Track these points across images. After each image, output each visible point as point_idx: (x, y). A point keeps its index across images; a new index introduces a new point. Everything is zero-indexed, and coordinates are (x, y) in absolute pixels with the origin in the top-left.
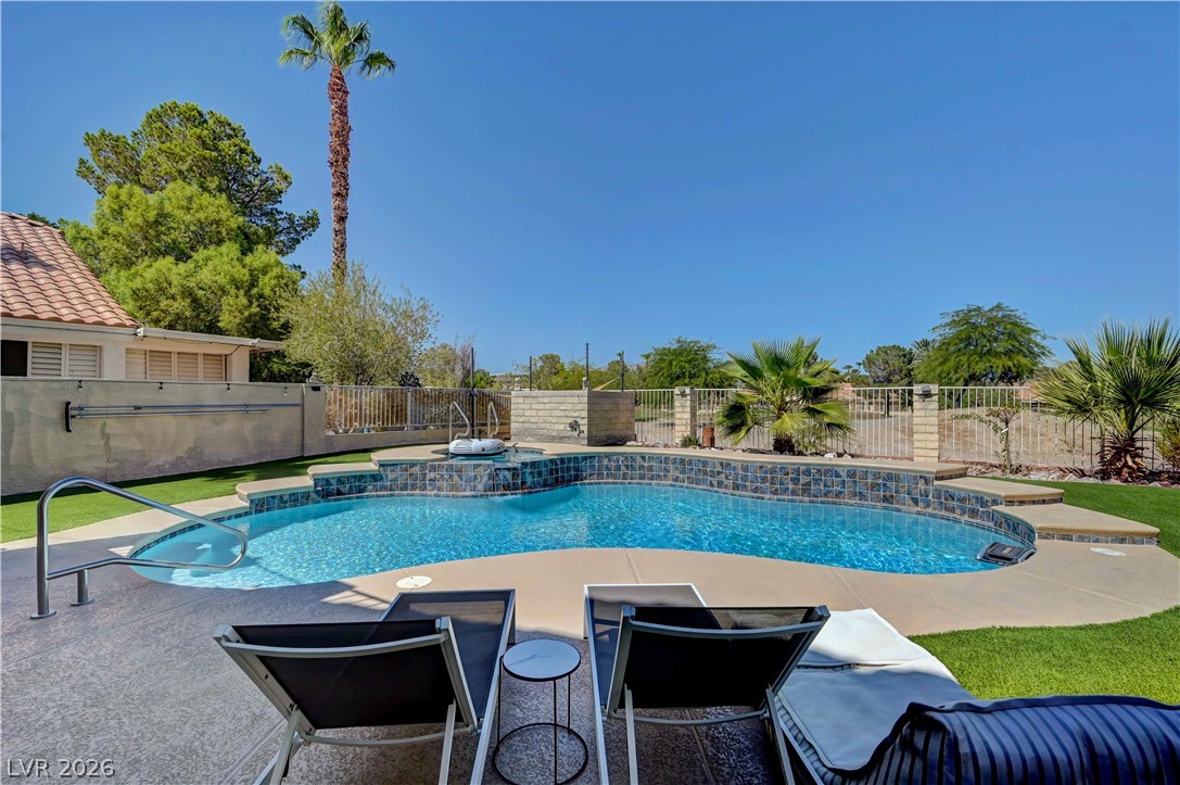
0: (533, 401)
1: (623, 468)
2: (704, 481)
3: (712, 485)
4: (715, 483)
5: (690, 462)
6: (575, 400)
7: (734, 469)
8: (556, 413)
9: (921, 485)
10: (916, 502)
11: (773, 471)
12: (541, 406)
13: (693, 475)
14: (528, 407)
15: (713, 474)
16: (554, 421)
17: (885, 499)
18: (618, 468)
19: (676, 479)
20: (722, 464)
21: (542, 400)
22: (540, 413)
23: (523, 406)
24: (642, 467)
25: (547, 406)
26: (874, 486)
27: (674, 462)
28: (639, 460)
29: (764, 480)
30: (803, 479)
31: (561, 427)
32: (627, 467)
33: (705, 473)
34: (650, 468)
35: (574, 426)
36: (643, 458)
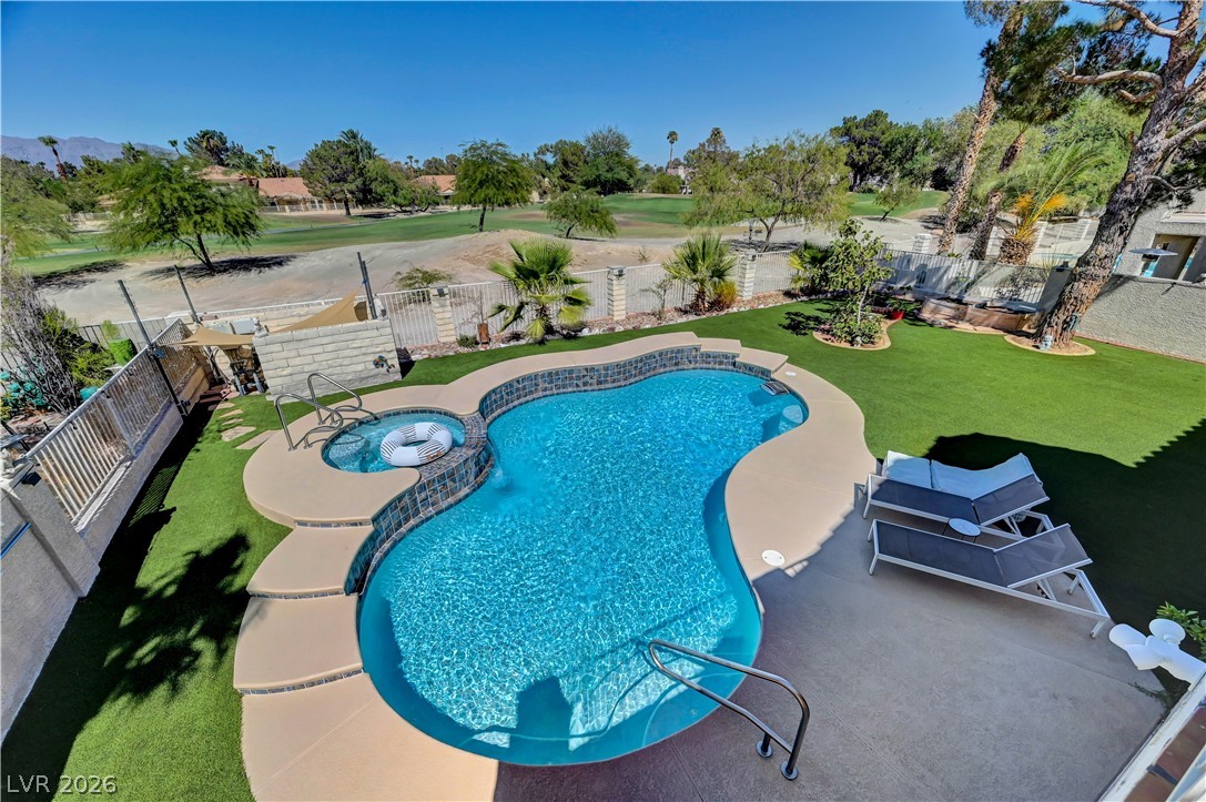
0: (301, 345)
1: (505, 396)
2: (570, 385)
3: (577, 386)
4: (581, 384)
5: (557, 373)
6: (375, 333)
7: (598, 371)
8: (347, 353)
9: (694, 353)
10: (690, 362)
11: (625, 365)
12: (315, 350)
13: (560, 383)
14: (294, 353)
15: (578, 378)
16: (345, 363)
17: (676, 364)
18: (502, 398)
19: (545, 390)
20: (586, 369)
21: (318, 341)
22: (317, 358)
23: (284, 354)
24: (518, 389)
25: (330, 347)
26: (671, 358)
27: (543, 376)
28: (515, 384)
29: (619, 373)
30: (640, 365)
31: (360, 367)
32: (507, 394)
33: (571, 378)
34: (524, 388)
35: (379, 362)
36: (518, 382)
